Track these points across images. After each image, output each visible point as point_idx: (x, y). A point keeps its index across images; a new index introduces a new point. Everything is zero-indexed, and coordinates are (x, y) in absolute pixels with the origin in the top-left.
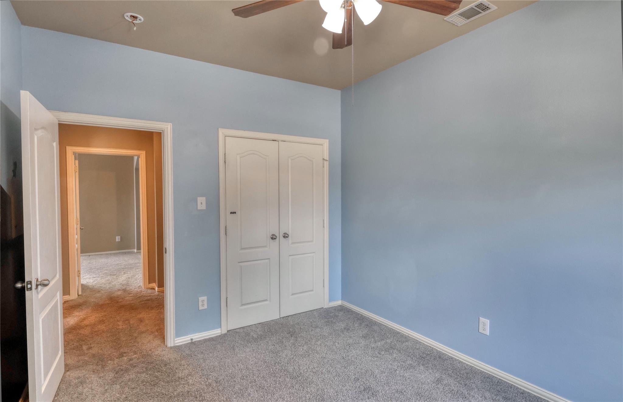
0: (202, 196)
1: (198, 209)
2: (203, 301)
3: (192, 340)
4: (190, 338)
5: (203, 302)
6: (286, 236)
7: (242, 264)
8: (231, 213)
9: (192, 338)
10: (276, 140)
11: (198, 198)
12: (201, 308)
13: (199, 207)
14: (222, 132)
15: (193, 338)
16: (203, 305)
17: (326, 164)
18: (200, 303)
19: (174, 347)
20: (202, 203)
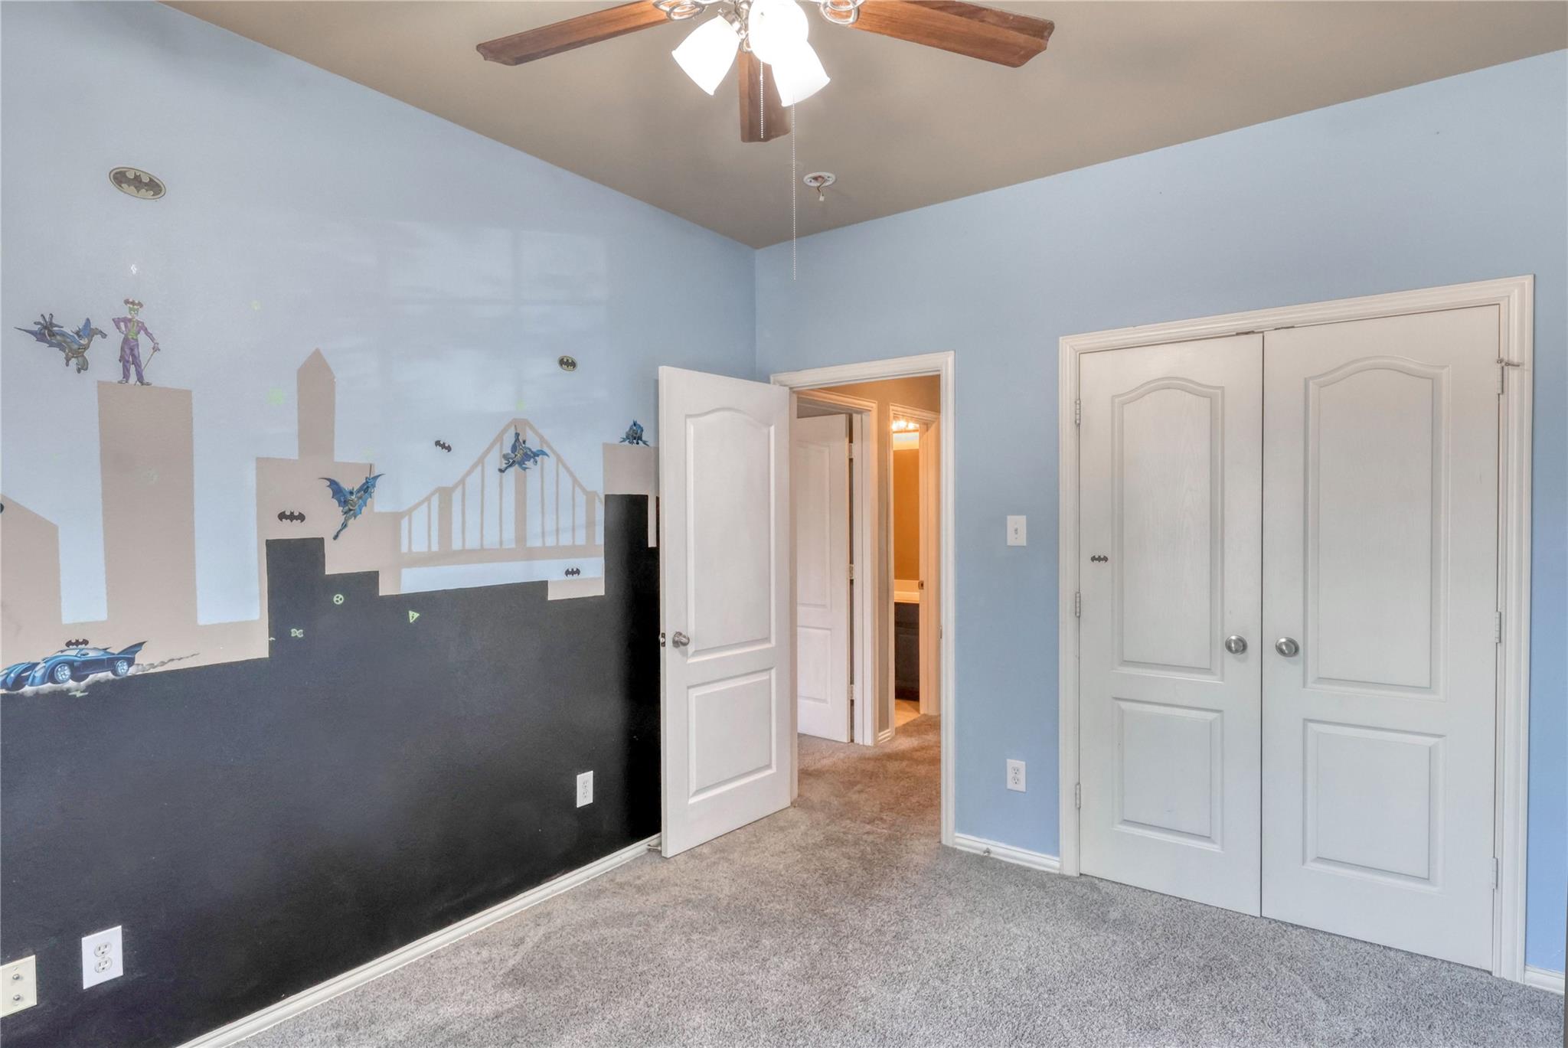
0: (1019, 512)
1: (1009, 544)
2: (1016, 771)
3: (988, 851)
4: (985, 847)
5: (1017, 773)
6: (1290, 649)
7: (1124, 705)
8: (1093, 559)
9: (989, 847)
10: (1253, 332)
11: (1009, 517)
12: (1010, 785)
13: (1012, 540)
14: (1067, 346)
15: (992, 849)
16: (1016, 781)
17: (1519, 382)
18: (1010, 775)
19: (952, 848)
20: (1017, 529)
